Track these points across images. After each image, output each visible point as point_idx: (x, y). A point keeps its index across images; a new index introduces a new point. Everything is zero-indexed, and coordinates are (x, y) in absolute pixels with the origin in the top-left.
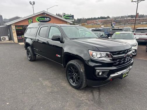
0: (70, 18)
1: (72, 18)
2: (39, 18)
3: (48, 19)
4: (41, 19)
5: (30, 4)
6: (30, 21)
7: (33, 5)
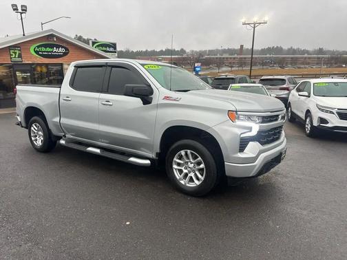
0: (108, 49)
1: (112, 49)
2: (38, 47)
3: (61, 50)
4: (43, 49)
5: (14, 10)
6: (15, 53)
7: (21, 13)
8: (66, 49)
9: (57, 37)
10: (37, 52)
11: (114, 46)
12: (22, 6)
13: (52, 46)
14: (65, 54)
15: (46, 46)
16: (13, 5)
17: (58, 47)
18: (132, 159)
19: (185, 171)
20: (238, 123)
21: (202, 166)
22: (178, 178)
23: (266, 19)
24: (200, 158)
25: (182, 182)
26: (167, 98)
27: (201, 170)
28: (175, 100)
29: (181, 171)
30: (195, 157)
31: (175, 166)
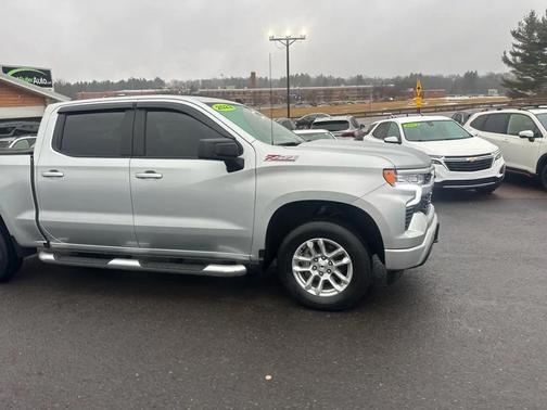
0: (35, 80)
18: (211, 268)
19: (316, 273)
20: (400, 186)
21: (346, 260)
22: (304, 286)
23: (304, 32)
24: (341, 249)
25: (312, 291)
26: (271, 157)
27: (343, 269)
28: (287, 160)
29: (306, 275)
30: (330, 248)
31: (296, 268)
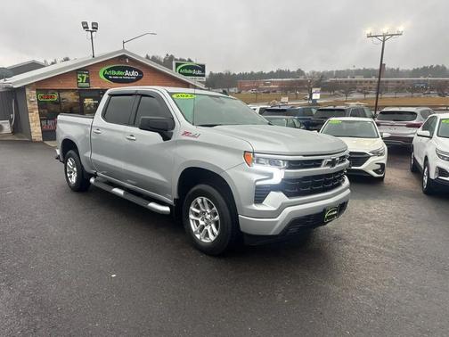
0: (194, 72)
1: (199, 72)
2: (108, 70)
3: (134, 74)
4: (114, 73)
5: (84, 28)
6: (83, 78)
7: (92, 32)
8: (140, 72)
9: (130, 59)
10: (106, 76)
11: (202, 68)
12: (93, 24)
13: (123, 69)
14: (138, 78)
15: (116, 69)
16: (83, 23)
17: (130, 69)
18: (152, 205)
19: (202, 223)
20: (256, 167)
21: (217, 218)
22: (194, 230)
23: (401, 29)
24: (215, 208)
25: (198, 236)
26: (186, 133)
27: (216, 223)
28: (194, 136)
29: (197, 222)
30: (211, 207)
31: (191, 216)
